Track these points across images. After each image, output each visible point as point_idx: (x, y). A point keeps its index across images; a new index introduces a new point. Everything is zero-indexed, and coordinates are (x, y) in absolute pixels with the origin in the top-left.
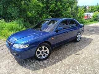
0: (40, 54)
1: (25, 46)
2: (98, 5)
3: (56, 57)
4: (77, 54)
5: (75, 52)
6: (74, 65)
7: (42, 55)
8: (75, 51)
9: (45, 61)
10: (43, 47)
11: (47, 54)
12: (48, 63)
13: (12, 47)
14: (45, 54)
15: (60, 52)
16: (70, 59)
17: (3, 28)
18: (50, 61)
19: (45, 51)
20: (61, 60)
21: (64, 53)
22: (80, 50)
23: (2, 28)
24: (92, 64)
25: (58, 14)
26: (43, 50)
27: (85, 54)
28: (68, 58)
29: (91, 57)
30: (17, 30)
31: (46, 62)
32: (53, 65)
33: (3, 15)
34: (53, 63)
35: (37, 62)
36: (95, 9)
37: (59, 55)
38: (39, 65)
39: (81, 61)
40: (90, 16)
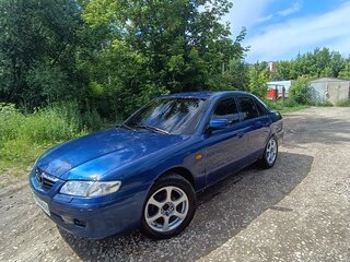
0: (159, 215)
1: (108, 189)
2: (299, 59)
3: (212, 223)
4: (282, 209)
5: (272, 202)
6: (283, 249)
7: (167, 219)
8: (269, 197)
9: (175, 241)
10: (169, 189)
11: (183, 216)
12: (188, 247)
13: (58, 192)
14: (175, 213)
15: (221, 203)
16: (261, 227)
17: (10, 135)
18: (194, 239)
19: (176, 203)
20: (234, 234)
21: (235, 207)
22: (287, 194)
23: (9, 132)
24: (342, 240)
25: (192, 82)
26: (169, 199)
27: (307, 206)
28: (255, 224)
29: (331, 213)
30: (58, 139)
31: (182, 244)
32: (208, 252)
33: (11, 91)
34: (208, 246)
35: (147, 246)
36: (292, 72)
37: (222, 216)
38: (157, 256)
39: (302, 232)
40: (284, 89)
